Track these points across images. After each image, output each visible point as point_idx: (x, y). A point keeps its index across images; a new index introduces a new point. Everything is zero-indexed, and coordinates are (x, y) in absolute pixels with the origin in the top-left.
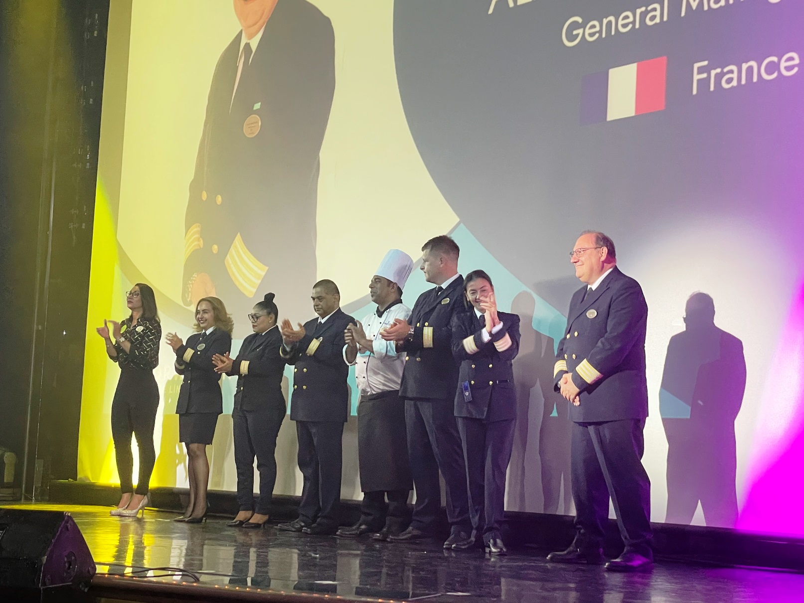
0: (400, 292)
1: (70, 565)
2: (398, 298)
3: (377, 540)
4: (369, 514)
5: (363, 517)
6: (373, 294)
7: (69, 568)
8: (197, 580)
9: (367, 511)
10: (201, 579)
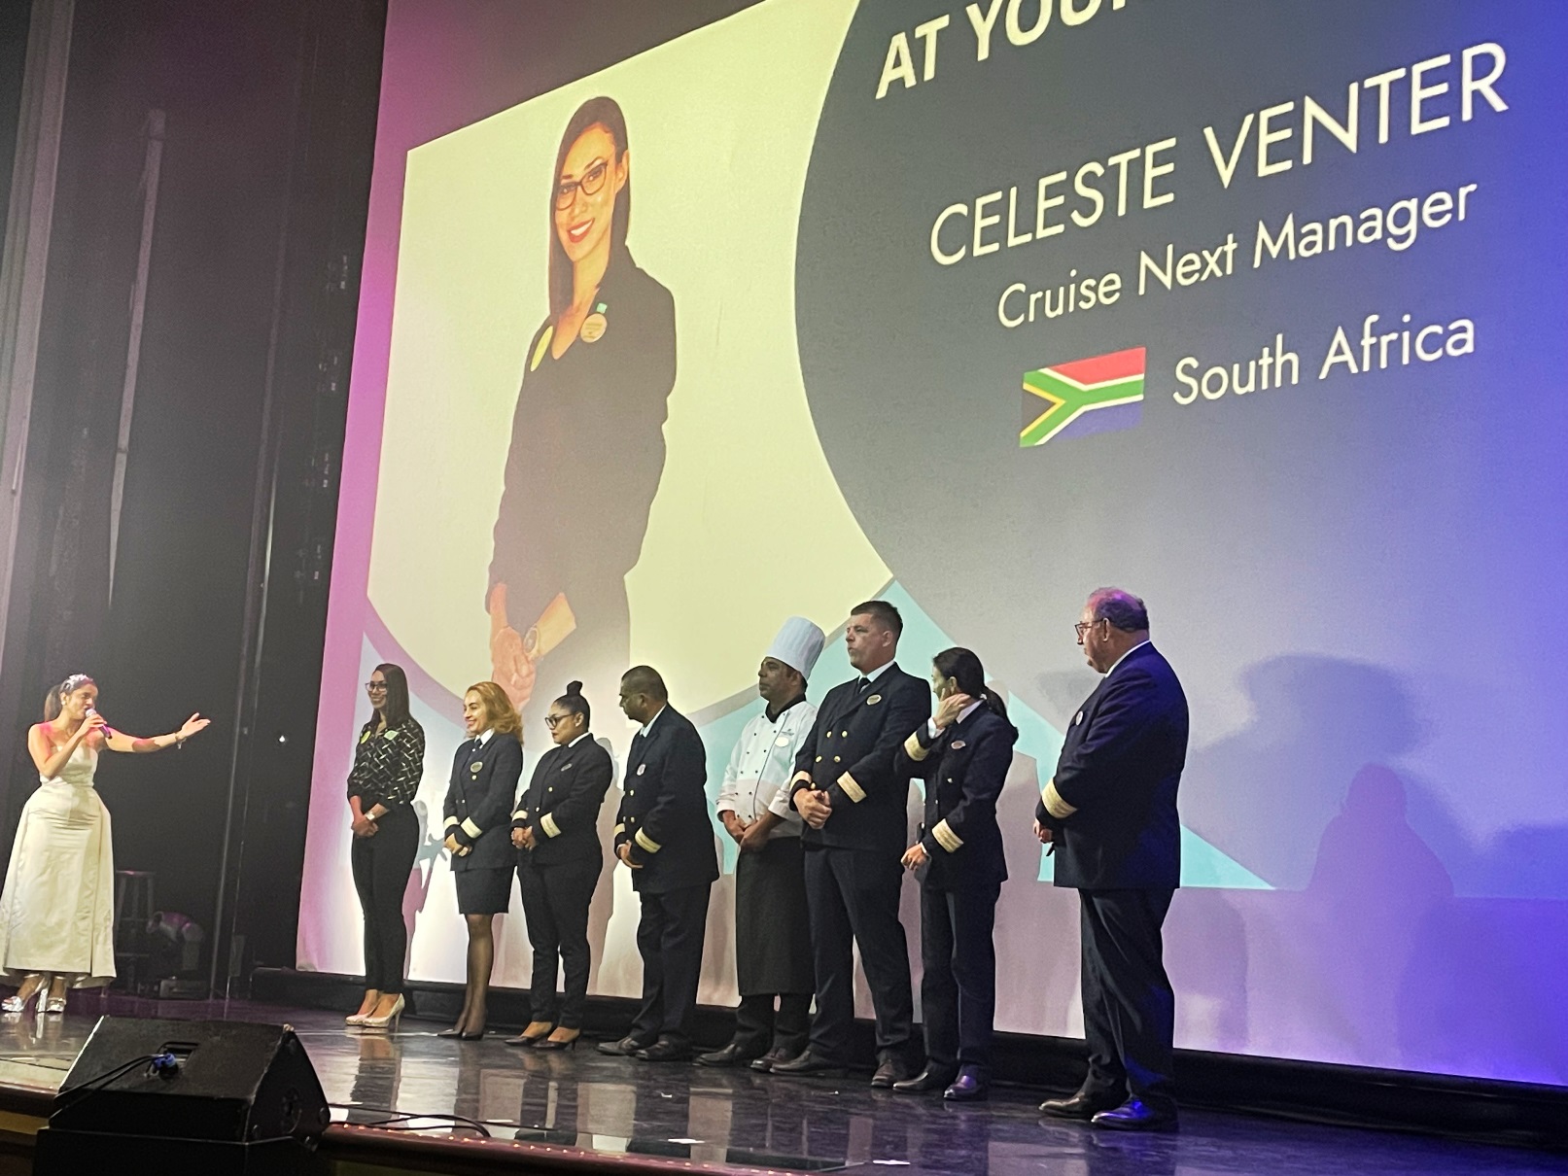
0: (804, 685)
1: (291, 1108)
2: (801, 693)
3: (757, 1071)
4: (751, 1030)
5: (738, 1035)
6: (763, 686)
7: (289, 1113)
8: (486, 1134)
9: (747, 1024)
10: (492, 1135)
